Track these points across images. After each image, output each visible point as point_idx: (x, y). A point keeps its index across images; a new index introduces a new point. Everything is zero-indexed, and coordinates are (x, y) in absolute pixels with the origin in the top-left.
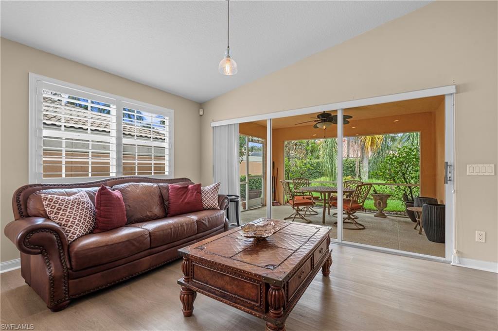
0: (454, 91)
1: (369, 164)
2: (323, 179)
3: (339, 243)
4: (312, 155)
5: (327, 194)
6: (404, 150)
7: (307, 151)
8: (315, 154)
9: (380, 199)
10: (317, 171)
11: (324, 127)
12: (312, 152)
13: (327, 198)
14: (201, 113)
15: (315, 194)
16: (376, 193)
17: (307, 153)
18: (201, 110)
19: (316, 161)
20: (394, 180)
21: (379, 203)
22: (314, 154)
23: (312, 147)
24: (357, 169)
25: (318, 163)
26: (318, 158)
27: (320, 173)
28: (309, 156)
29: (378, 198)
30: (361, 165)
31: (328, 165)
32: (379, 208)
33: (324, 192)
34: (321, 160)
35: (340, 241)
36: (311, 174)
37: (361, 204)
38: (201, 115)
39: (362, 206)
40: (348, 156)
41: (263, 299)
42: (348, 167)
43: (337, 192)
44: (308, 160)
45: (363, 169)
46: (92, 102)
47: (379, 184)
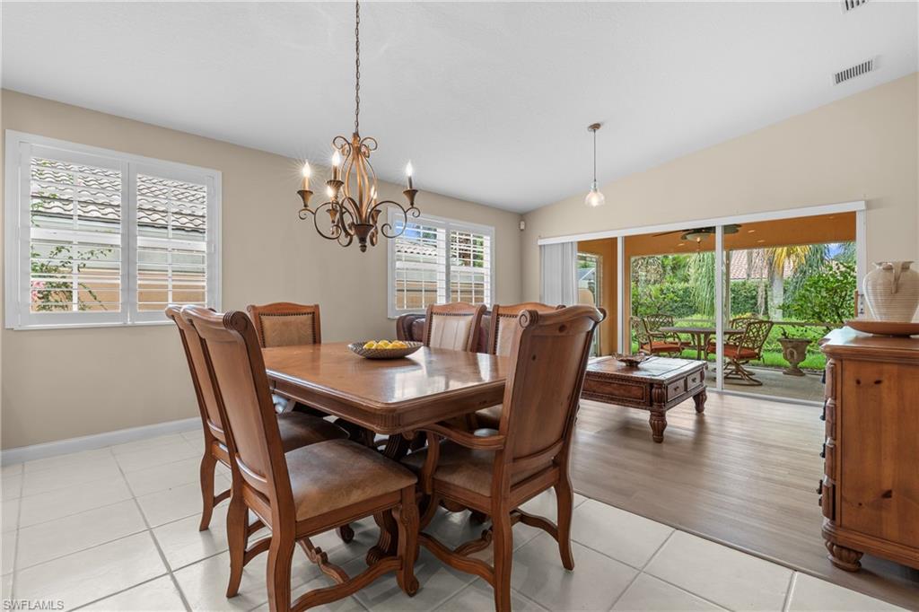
0: (864, 208)
1: (785, 291)
2: (697, 317)
3: (718, 392)
4: (675, 276)
5: (702, 336)
6: (838, 269)
7: (664, 267)
8: (680, 273)
9: (792, 347)
10: (687, 304)
11: (698, 240)
12: (674, 269)
13: (703, 344)
14: (522, 227)
15: (684, 337)
16: (787, 338)
17: (665, 271)
18: (522, 223)
19: (683, 285)
20: (820, 318)
21: (792, 354)
22: (678, 273)
23: (674, 259)
24: (760, 301)
25: (686, 290)
26: (687, 280)
27: (691, 307)
28: (667, 276)
29: (789, 345)
30: (769, 293)
31: (705, 294)
32: (792, 360)
33: (698, 333)
34: (691, 283)
35: (720, 390)
36: (673, 310)
37: (757, 351)
38: (522, 230)
39: (758, 354)
40: (749, 275)
41: (648, 397)
42: (747, 297)
43: (715, 333)
44: (667, 284)
45: (772, 300)
46: (424, 228)
47: (793, 325)
